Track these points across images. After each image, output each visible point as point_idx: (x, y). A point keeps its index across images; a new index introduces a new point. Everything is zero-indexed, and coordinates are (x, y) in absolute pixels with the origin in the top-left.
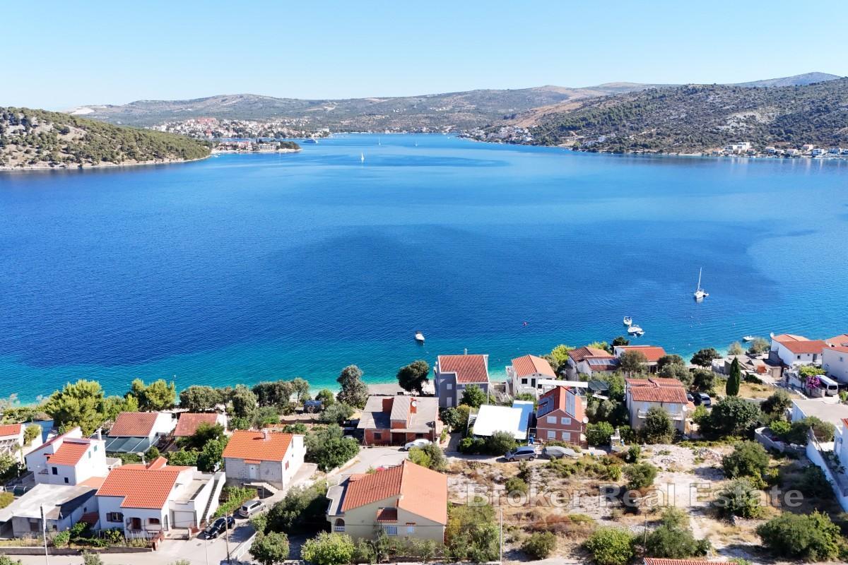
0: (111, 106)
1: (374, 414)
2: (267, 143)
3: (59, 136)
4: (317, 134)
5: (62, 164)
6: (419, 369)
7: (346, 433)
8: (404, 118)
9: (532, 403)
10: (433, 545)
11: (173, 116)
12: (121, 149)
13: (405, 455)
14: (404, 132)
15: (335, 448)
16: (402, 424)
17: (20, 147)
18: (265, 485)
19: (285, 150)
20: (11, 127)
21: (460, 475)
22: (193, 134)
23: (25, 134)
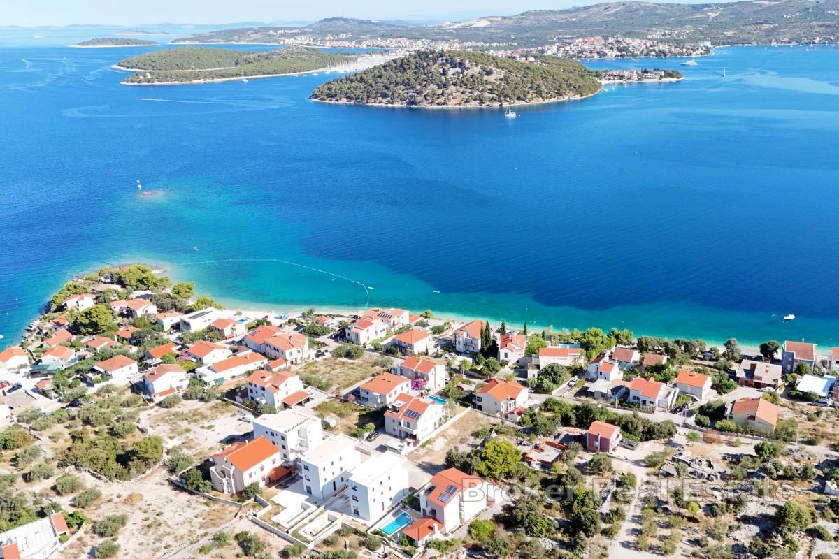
0: (505, 18)
1: (745, 370)
2: (651, 73)
3: (485, 78)
4: (698, 52)
5: (488, 103)
6: (773, 346)
7: (730, 377)
8: (795, 27)
9: (835, 378)
10: (769, 433)
11: (560, 28)
12: (531, 88)
13: (760, 394)
14: (794, 43)
15: (726, 385)
16: (760, 378)
17: (459, 88)
18: (694, 396)
19: (668, 79)
20: (451, 69)
21: (787, 408)
22: (580, 55)
23: (461, 75)
